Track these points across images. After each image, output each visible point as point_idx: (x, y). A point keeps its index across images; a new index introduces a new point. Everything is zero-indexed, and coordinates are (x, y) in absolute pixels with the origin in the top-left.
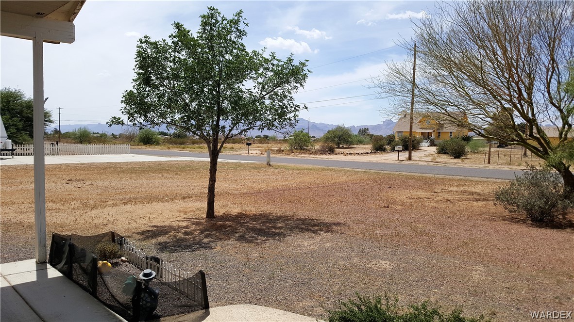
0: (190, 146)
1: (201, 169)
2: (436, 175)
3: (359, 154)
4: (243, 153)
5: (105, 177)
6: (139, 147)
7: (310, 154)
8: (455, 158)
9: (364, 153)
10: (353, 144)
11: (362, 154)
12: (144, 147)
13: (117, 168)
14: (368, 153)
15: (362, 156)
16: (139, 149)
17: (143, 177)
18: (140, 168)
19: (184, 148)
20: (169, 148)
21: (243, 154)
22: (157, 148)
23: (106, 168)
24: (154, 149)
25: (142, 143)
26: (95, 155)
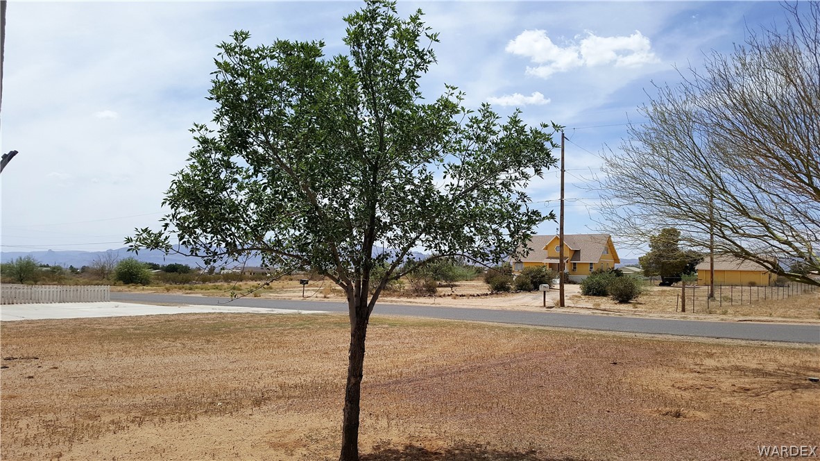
0: (198, 285)
1: (247, 329)
2: (637, 334)
3: (474, 296)
4: (294, 297)
5: (77, 350)
6: (119, 288)
7: (400, 296)
8: (621, 302)
9: (482, 295)
10: (456, 281)
11: (478, 295)
12: (125, 288)
13: (95, 330)
14: (487, 295)
15: (479, 299)
16: (120, 291)
17: (148, 350)
18: (136, 329)
19: (191, 289)
20: (168, 290)
21: (294, 299)
22: (147, 291)
23: (74, 331)
24: (143, 292)
25: (122, 282)
26: (50, 305)
